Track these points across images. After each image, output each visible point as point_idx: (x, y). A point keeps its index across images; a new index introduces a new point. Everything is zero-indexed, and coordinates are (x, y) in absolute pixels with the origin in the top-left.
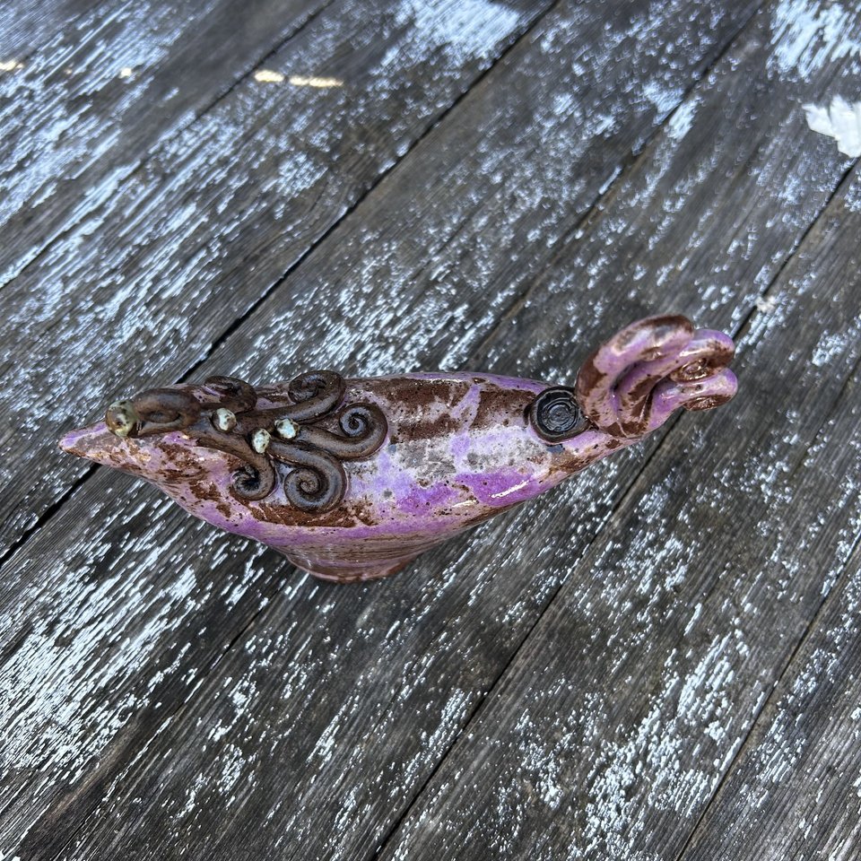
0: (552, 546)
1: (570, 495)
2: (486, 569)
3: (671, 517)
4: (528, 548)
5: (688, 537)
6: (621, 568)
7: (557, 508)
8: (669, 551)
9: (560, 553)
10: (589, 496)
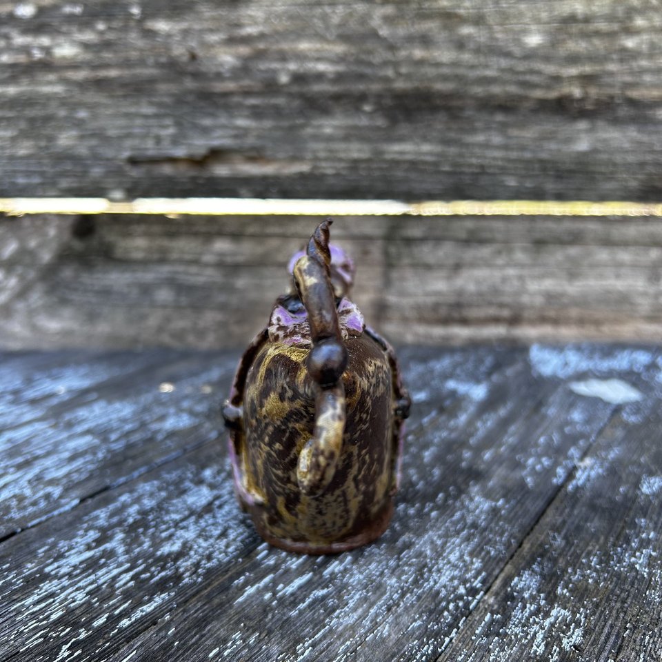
0: (423, 621)
1: (436, 582)
2: (348, 643)
3: (549, 593)
4: (396, 623)
5: (574, 606)
6: (506, 634)
7: (423, 592)
8: (557, 618)
9: (433, 626)
10: (456, 582)
